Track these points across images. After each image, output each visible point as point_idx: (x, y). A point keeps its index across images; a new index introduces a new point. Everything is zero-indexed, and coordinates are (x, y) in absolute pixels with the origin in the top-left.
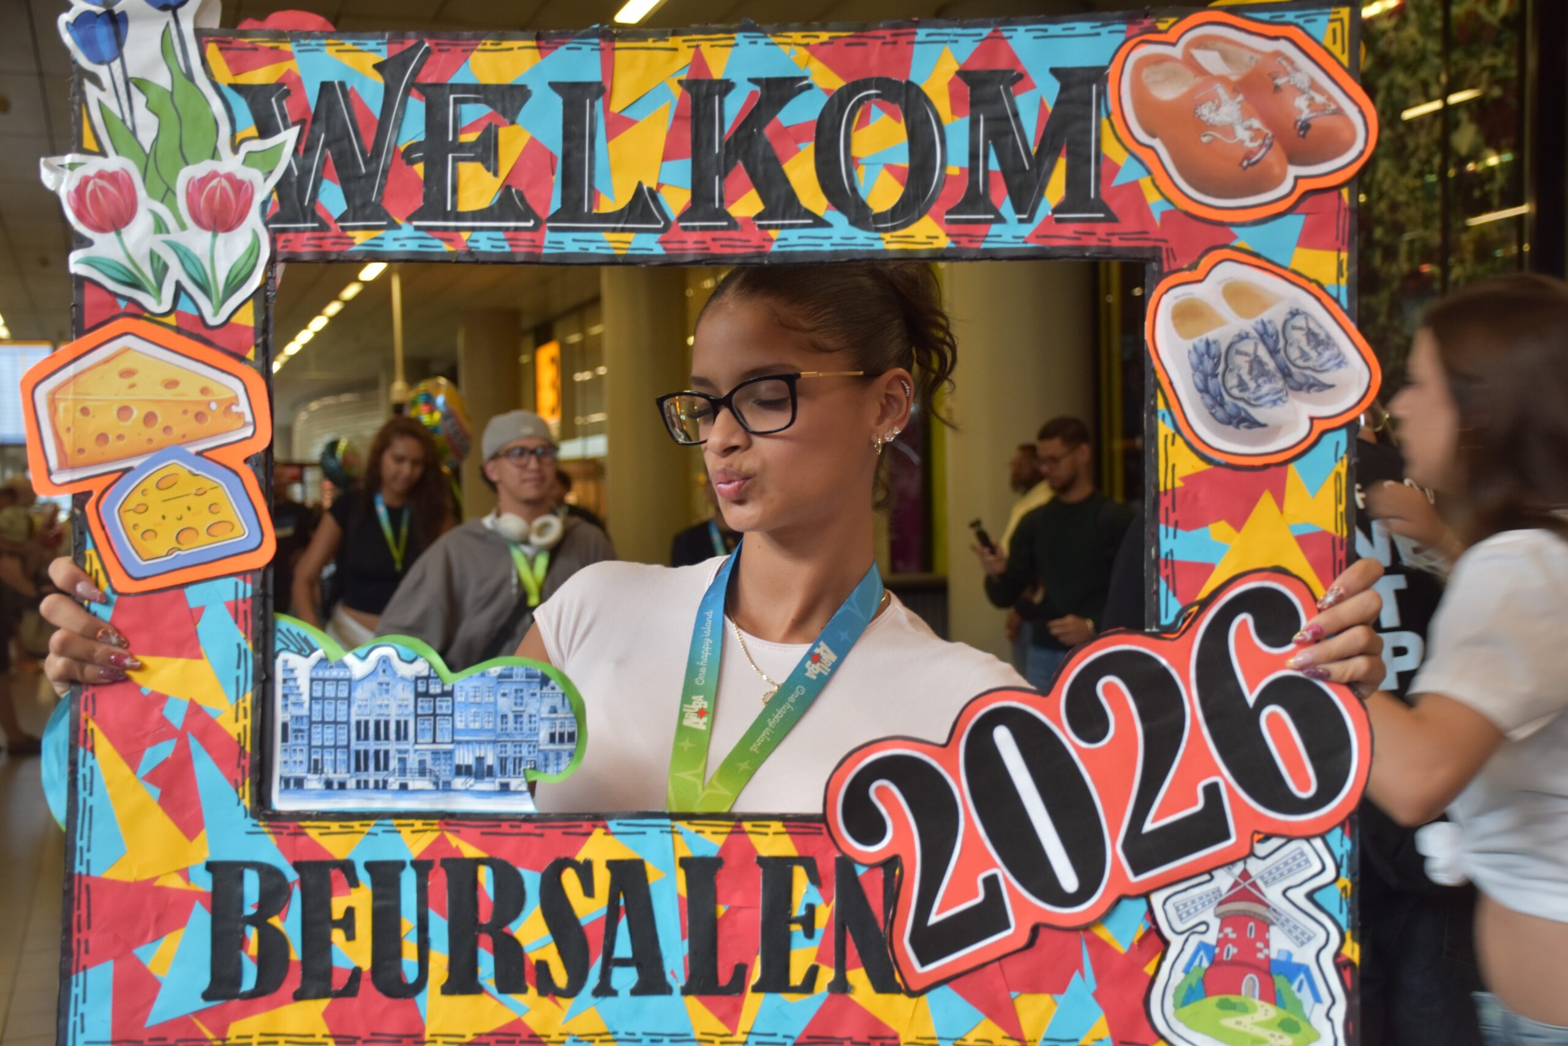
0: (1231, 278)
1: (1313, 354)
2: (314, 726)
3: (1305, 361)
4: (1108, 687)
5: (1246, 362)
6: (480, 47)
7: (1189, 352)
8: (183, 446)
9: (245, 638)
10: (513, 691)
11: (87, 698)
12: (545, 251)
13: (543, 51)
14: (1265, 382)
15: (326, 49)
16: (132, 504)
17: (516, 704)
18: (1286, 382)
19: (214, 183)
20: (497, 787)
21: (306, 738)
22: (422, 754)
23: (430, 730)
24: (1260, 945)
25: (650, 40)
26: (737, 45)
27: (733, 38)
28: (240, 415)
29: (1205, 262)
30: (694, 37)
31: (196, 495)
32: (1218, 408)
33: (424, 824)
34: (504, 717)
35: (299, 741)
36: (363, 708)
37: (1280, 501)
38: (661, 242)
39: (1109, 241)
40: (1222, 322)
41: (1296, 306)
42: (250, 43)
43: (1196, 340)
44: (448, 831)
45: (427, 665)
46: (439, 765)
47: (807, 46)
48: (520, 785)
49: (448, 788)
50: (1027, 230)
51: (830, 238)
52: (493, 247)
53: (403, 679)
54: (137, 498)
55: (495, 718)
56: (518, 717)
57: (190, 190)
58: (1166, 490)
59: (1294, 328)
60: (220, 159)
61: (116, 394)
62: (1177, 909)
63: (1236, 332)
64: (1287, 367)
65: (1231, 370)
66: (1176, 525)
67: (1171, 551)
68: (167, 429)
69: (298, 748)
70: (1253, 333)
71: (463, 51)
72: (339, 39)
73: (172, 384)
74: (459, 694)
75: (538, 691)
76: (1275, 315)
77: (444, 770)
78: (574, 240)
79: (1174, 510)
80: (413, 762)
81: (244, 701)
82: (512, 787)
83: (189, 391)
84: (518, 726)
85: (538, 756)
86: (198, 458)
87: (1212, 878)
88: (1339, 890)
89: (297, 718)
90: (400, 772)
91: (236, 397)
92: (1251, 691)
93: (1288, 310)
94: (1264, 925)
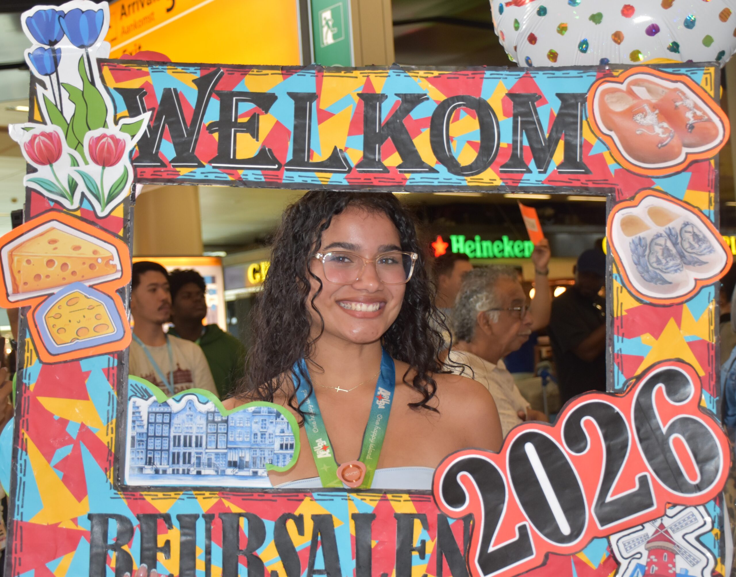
0: (652, 205)
1: (696, 246)
2: (149, 438)
3: (692, 249)
4: (587, 422)
5: (660, 249)
6: (250, 73)
7: (630, 243)
8: (82, 282)
9: (113, 389)
10: (261, 420)
11: (23, 421)
12: (284, 181)
13: (284, 75)
14: (671, 260)
15: (167, 71)
16: (52, 314)
17: (262, 428)
18: (682, 260)
19: (104, 140)
20: (251, 474)
21: (145, 445)
22: (210, 455)
23: (214, 441)
24: (670, 565)
25: (343, 72)
26: (389, 76)
27: (387, 73)
28: (114, 266)
29: (638, 197)
30: (366, 71)
31: (88, 309)
32: (645, 274)
33: (210, 494)
34: (256, 434)
35: (141, 447)
36: (177, 429)
37: (679, 323)
38: (346, 178)
39: (587, 184)
40: (647, 228)
41: (687, 221)
42: (126, 67)
43: (633, 237)
44: (224, 498)
45: (214, 405)
46: (219, 461)
47: (426, 78)
48: (263, 473)
49: (223, 474)
50: (543, 177)
51: (438, 179)
52: (255, 178)
53: (200, 412)
54: (56, 310)
55: (251, 435)
56: (263, 434)
57: (91, 143)
58: (617, 316)
59: (686, 232)
60: (108, 128)
61: (46, 253)
62: (625, 545)
63: (655, 233)
64: (683, 252)
65: (653, 253)
66: (623, 336)
67: (620, 350)
68: (74, 273)
69: (140, 451)
70: (664, 234)
71: (242, 74)
72: (174, 66)
73: (77, 248)
74: (231, 421)
75: (274, 421)
76: (676, 225)
77: (222, 464)
78: (300, 176)
79: (622, 328)
80: (204, 459)
81: (112, 423)
82: (259, 474)
83: (87, 252)
84: (263, 440)
85: (273, 457)
86: (91, 289)
87: (644, 527)
88: (714, 536)
89: (140, 434)
90: (196, 465)
91: (112, 256)
92: (664, 425)
93: (682, 222)
94: (672, 555)
